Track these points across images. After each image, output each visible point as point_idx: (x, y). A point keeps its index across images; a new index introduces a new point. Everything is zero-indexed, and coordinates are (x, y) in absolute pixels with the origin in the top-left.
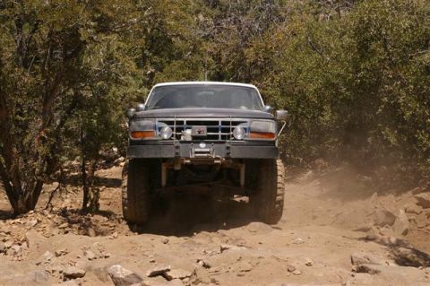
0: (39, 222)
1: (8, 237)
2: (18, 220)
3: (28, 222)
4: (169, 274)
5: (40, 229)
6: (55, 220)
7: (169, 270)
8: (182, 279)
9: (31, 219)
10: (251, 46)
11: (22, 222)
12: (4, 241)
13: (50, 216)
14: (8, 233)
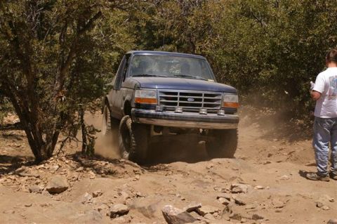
0: (60, 166)
1: (38, 181)
2: (42, 166)
3: (51, 167)
4: (201, 209)
5: (62, 173)
6: (72, 164)
7: (200, 207)
8: (212, 213)
9: (53, 164)
10: (193, 15)
11: (46, 168)
12: (37, 184)
13: (67, 162)
14: (38, 177)
